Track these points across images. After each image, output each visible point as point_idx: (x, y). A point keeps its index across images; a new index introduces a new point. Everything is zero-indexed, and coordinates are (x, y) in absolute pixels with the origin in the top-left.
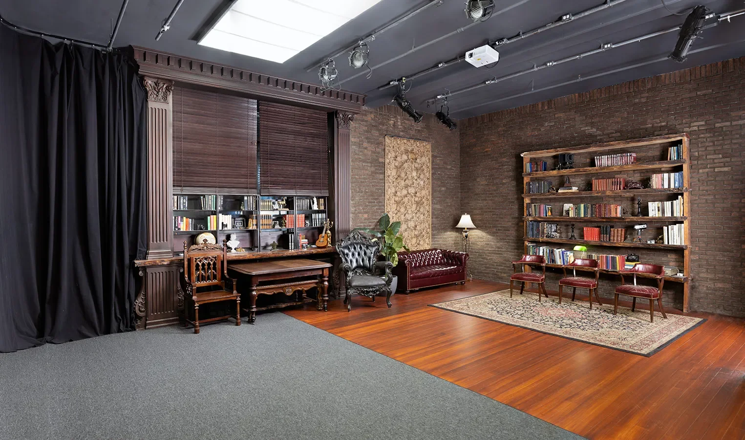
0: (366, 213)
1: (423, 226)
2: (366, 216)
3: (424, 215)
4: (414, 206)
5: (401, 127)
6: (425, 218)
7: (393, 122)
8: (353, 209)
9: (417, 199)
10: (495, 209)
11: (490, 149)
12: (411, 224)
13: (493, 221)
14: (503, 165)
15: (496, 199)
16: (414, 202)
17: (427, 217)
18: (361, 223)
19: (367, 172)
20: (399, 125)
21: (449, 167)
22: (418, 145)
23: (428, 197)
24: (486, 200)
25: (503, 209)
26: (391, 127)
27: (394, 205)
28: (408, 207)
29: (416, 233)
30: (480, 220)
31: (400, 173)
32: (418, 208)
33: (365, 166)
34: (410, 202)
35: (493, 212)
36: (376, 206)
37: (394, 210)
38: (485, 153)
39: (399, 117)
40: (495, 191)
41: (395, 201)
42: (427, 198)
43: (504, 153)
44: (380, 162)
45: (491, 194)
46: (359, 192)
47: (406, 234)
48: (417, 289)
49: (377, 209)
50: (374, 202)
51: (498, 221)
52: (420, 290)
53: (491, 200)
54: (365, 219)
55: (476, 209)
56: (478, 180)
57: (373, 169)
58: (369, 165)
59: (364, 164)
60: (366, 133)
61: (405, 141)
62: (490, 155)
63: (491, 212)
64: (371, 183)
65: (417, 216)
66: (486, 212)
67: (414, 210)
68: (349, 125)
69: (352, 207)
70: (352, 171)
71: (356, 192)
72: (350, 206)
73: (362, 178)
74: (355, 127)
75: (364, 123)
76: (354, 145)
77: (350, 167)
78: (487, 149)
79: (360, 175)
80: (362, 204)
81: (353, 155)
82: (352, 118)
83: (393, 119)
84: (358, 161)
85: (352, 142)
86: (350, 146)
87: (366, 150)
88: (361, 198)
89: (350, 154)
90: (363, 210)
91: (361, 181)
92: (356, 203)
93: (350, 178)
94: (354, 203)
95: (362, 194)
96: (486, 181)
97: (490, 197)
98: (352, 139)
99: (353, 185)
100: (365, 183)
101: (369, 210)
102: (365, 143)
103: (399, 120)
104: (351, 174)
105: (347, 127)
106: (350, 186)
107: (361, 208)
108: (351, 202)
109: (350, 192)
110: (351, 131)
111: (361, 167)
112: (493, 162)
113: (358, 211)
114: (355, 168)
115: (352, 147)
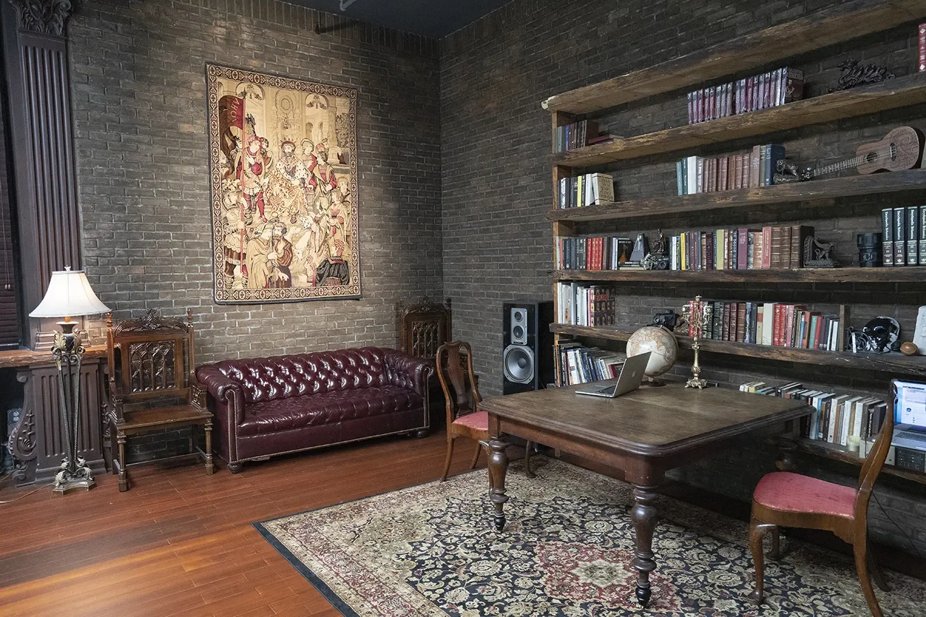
0: (137, 263)
2: (138, 270)
5: (251, 45)
7: (223, 30)
8: (90, 254)
10: (505, 252)
11: (495, 105)
13: (502, 281)
14: (519, 142)
15: (507, 227)
20: (243, 41)
21: (409, 154)
24: (486, 231)
25: (519, 251)
26: (218, 43)
33: (127, 141)
35: (502, 259)
36: (172, 245)
38: (487, 116)
39: (244, 21)
40: (504, 207)
43: (521, 111)
44: (182, 134)
45: (497, 216)
46: (110, 209)
48: (266, 457)
49: (177, 254)
50: (168, 236)
51: (509, 281)
52: (274, 461)
53: (497, 230)
54: (137, 279)
55: (469, 253)
56: (474, 182)
59: (124, 136)
60: (130, 55)
62: (494, 119)
63: (497, 259)
64: (154, 186)
66: (488, 260)
68: (60, 26)
69: (88, 247)
70: (81, 151)
71: (99, 209)
72: (83, 246)
73: (121, 173)
74: (88, 33)
75: (118, 24)
76: (87, 84)
77: (76, 141)
78: (489, 106)
79: (114, 166)
80: (124, 242)
81: (82, 110)
82: (67, 6)
83: (223, 23)
84: (103, 126)
85: (80, 75)
86: (72, 86)
87: (131, 100)
88: (120, 225)
89: (75, 107)
90: (129, 257)
91: (115, 180)
92: (100, 238)
93: (78, 172)
94: (95, 236)
95: (122, 215)
96: (489, 185)
97: (493, 223)
98: (76, 67)
99: (88, 189)
100: (132, 187)
101: (148, 257)
102: (127, 81)
103: (244, 28)
104: (78, 160)
105: (52, 30)
106: (79, 191)
107: (119, 250)
108: (84, 235)
109: (80, 209)
110: (70, 45)
111: (116, 143)
112: (502, 137)
113: (108, 258)
114: (96, 146)
115: (80, 88)
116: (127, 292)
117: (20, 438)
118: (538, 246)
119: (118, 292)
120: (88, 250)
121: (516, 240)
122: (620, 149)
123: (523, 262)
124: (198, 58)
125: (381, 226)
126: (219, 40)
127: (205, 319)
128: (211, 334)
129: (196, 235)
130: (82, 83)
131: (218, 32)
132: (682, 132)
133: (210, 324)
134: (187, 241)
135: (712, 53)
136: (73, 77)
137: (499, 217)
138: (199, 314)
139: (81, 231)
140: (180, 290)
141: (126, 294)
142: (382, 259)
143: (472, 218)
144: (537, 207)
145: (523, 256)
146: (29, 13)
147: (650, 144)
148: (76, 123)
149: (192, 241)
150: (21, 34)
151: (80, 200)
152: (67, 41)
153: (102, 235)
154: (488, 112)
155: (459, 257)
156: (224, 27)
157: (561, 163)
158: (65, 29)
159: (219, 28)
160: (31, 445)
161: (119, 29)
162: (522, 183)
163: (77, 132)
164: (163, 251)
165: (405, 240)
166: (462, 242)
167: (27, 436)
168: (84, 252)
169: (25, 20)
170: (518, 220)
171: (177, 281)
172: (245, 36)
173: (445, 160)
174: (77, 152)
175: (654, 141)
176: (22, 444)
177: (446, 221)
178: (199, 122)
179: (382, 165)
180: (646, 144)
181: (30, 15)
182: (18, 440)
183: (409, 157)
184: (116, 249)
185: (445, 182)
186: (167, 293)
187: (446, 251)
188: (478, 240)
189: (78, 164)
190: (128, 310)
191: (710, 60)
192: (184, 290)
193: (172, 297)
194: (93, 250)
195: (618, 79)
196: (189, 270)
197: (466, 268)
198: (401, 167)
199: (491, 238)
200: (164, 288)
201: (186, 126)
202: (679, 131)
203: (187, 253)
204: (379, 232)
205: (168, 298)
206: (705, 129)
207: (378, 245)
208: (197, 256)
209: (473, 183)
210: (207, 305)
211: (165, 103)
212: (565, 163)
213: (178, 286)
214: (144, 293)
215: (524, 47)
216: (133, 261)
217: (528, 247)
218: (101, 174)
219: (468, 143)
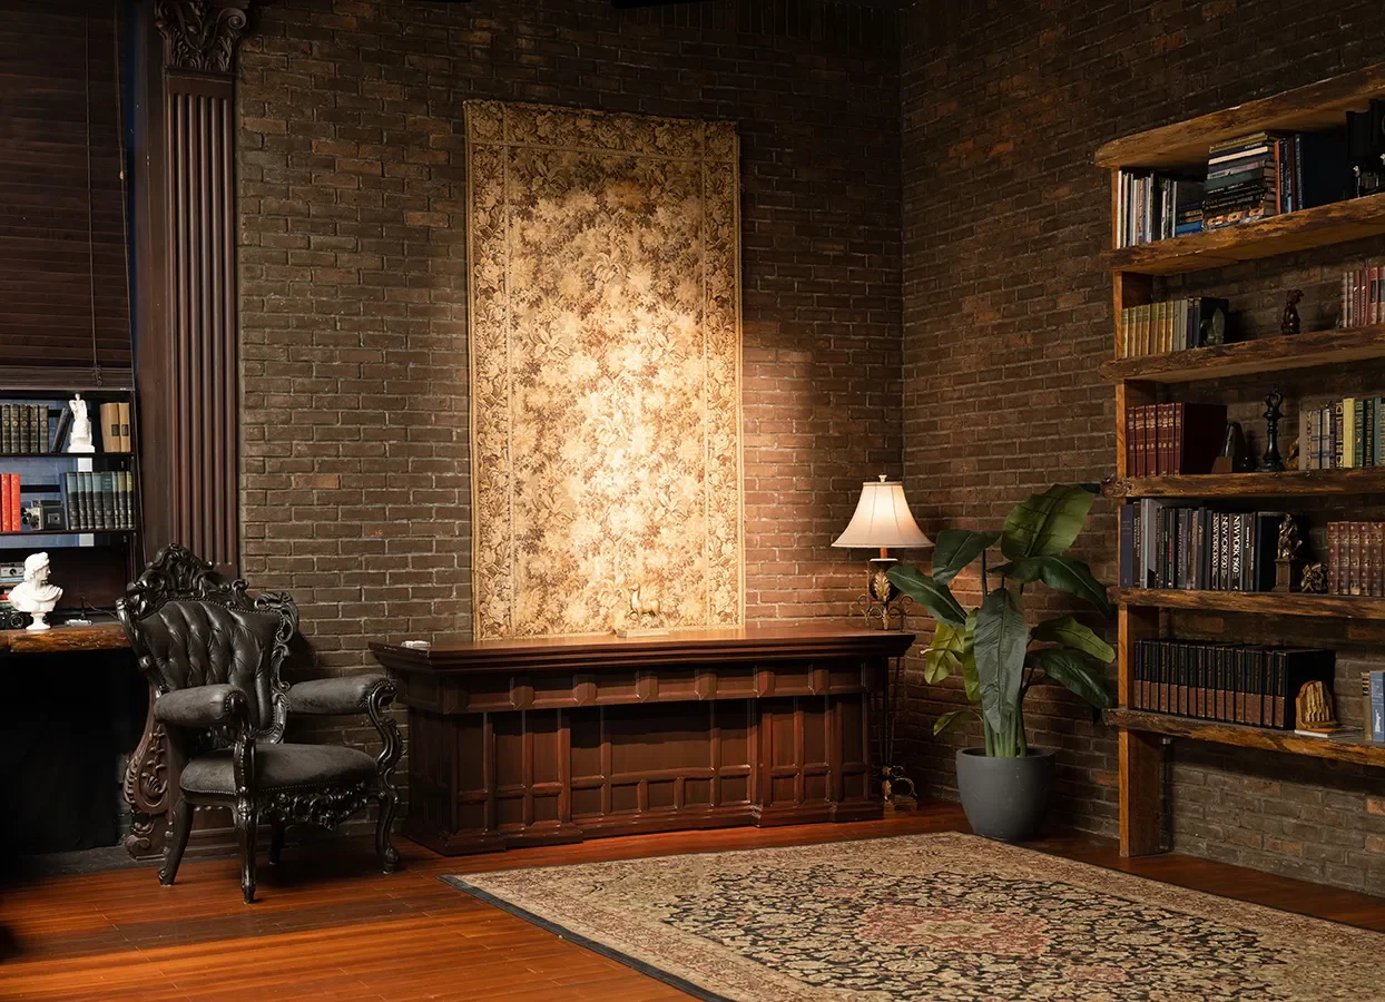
0: (327, 468)
1: (696, 527)
2: (329, 482)
3: (701, 477)
4: (642, 436)
6: (708, 489)
7: (486, 35)
8: (254, 451)
9: (655, 401)
10: (1030, 447)
11: (1010, 146)
12: (629, 520)
14: (1056, 225)
15: (1034, 395)
16: (638, 413)
17: (717, 488)
18: (299, 517)
19: (334, 277)
20: (521, 51)
21: (834, 250)
22: (663, 140)
23: (725, 391)
24: (993, 405)
25: (1059, 446)
26: (476, 59)
27: (521, 428)
28: (604, 439)
29: (658, 560)
30: (974, 511)
31: (557, 276)
32: (666, 443)
33: (320, 247)
34: (618, 416)
35: (1024, 462)
36: (388, 435)
37: (525, 450)
38: (996, 170)
40: (1028, 355)
41: (528, 409)
42: (718, 396)
43: (1059, 160)
45: (1012, 373)
46: (286, 371)
47: (594, 568)
49: (396, 451)
50: (381, 419)
53: (1014, 404)
54: (327, 498)
55: (957, 453)
56: (967, 304)
57: (370, 261)
58: (350, 241)
59: (315, 239)
60: (329, 93)
61: (584, 124)
62: (1011, 174)
63: (1013, 463)
64: (360, 327)
65: (660, 481)
66: (998, 465)
67: (643, 452)
68: (226, 55)
69: (251, 439)
70: (247, 269)
71: (270, 371)
72: (243, 436)
73: (308, 304)
74: (265, 63)
75: (314, 42)
76: (261, 149)
77: (241, 251)
78: (1000, 148)
79: (297, 292)
80: (308, 429)
81: (253, 196)
82: (240, 22)
83: (486, 23)
84: (282, 222)
85: (250, 135)
86: (239, 155)
87: (328, 174)
88: (303, 398)
89: (241, 192)
90: (315, 457)
91: (298, 319)
92: (270, 423)
93: (241, 305)
94: (262, 419)
95: (306, 381)
96: (998, 310)
97: (1010, 388)
98: (247, 122)
99: (255, 336)
100: (324, 329)
101: (346, 456)
102: (323, 140)
103: (523, 28)
104: (243, 285)
105: (215, 64)
106: (241, 341)
107: (300, 446)
108: (245, 417)
109: (242, 371)
110: (239, 85)
111: (303, 251)
112: (1024, 213)
113: (282, 460)
114: (269, 259)
115: (251, 158)
116: (310, 522)
117: (144, 775)
118: (1095, 434)
119: (294, 522)
120: (250, 445)
121: (1052, 422)
122: (1230, 243)
123: (1065, 468)
124: (439, 88)
125: (773, 400)
126: (478, 53)
127: (442, 578)
128: (451, 608)
129: (430, 415)
130: (256, 150)
131: (477, 40)
132: (1333, 214)
133: (451, 589)
134: (414, 427)
135: (1373, 77)
136: (241, 140)
137: (1018, 375)
138: (430, 570)
139: (242, 410)
140: (398, 522)
141: (307, 526)
142: (775, 468)
143: (961, 380)
144: (1093, 354)
145: (1065, 456)
146: (183, 40)
147: (1279, 234)
148: (242, 219)
149: (421, 427)
150: (168, 76)
151: (242, 356)
152: (234, 79)
153: (273, 417)
154: (997, 160)
155: (936, 462)
156: (489, 29)
157: (1126, 268)
158: (234, 59)
159: (479, 33)
160: (160, 787)
161: (315, 49)
162: (1062, 306)
163: (243, 236)
164: (372, 446)
165: (825, 427)
166: (942, 429)
167: (154, 771)
168: (245, 449)
169: (177, 53)
170: (1058, 382)
171: (395, 503)
172: (523, 43)
173: (911, 259)
174: (241, 268)
175: (1287, 229)
176: (146, 785)
177: (911, 386)
178: (439, 207)
179: (779, 276)
180: (1273, 235)
181: (184, 44)
182: (141, 779)
183: (834, 256)
184: (294, 442)
185: (911, 304)
186: (376, 527)
187: (908, 450)
188: (977, 425)
189: (241, 291)
190: (310, 556)
191: (1371, 88)
192: (405, 521)
193: (386, 534)
194: (258, 445)
195: (1223, 114)
196: (415, 482)
197: (950, 486)
198: (817, 277)
199: (1002, 420)
200: (371, 515)
201: (418, 214)
202: (1328, 211)
203: (412, 451)
204: (770, 411)
205: (377, 536)
206: (1369, 208)
207: (766, 438)
208: (431, 456)
209: (967, 308)
210: (447, 552)
211: (383, 176)
212: (1135, 268)
213: (396, 514)
214: (336, 526)
215: (1065, 32)
216: (322, 464)
217: (1076, 436)
218: (276, 309)
219: (957, 224)
